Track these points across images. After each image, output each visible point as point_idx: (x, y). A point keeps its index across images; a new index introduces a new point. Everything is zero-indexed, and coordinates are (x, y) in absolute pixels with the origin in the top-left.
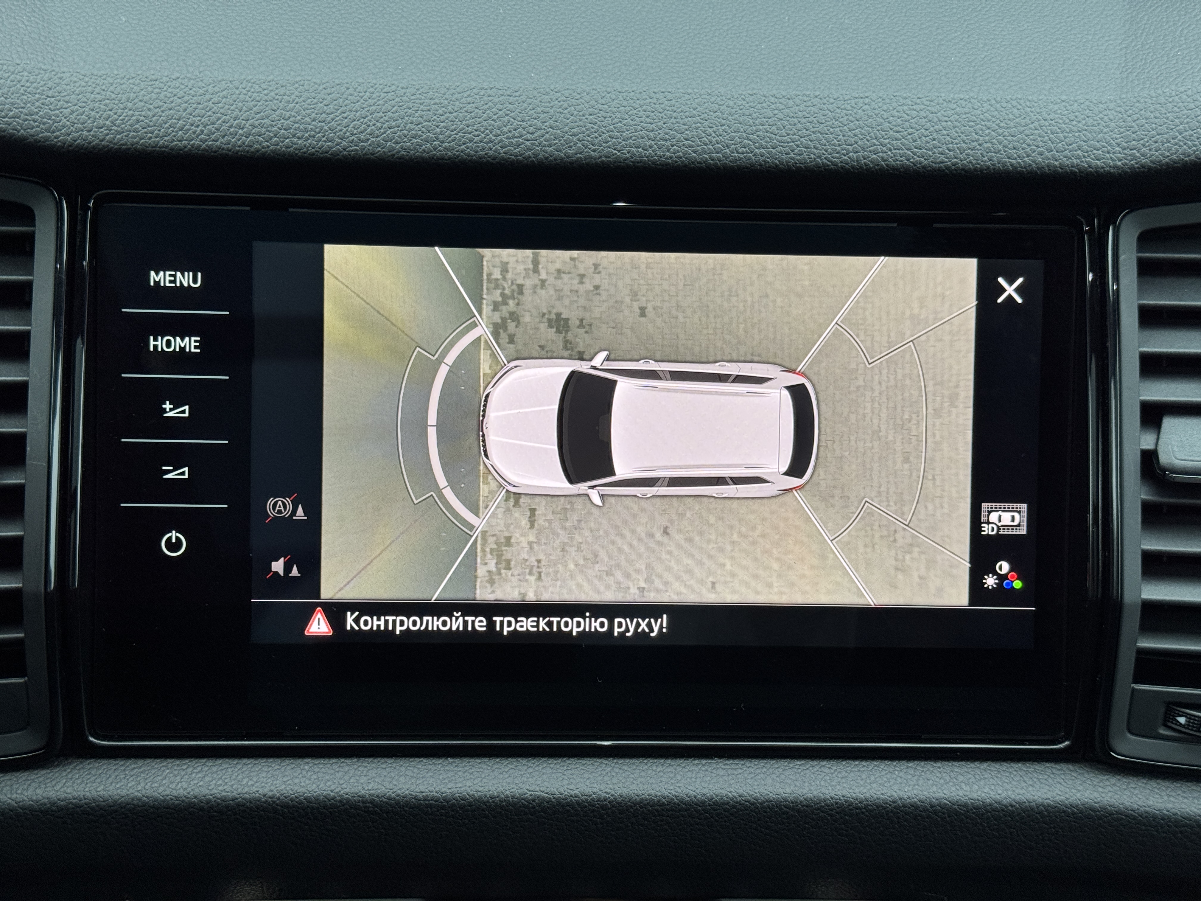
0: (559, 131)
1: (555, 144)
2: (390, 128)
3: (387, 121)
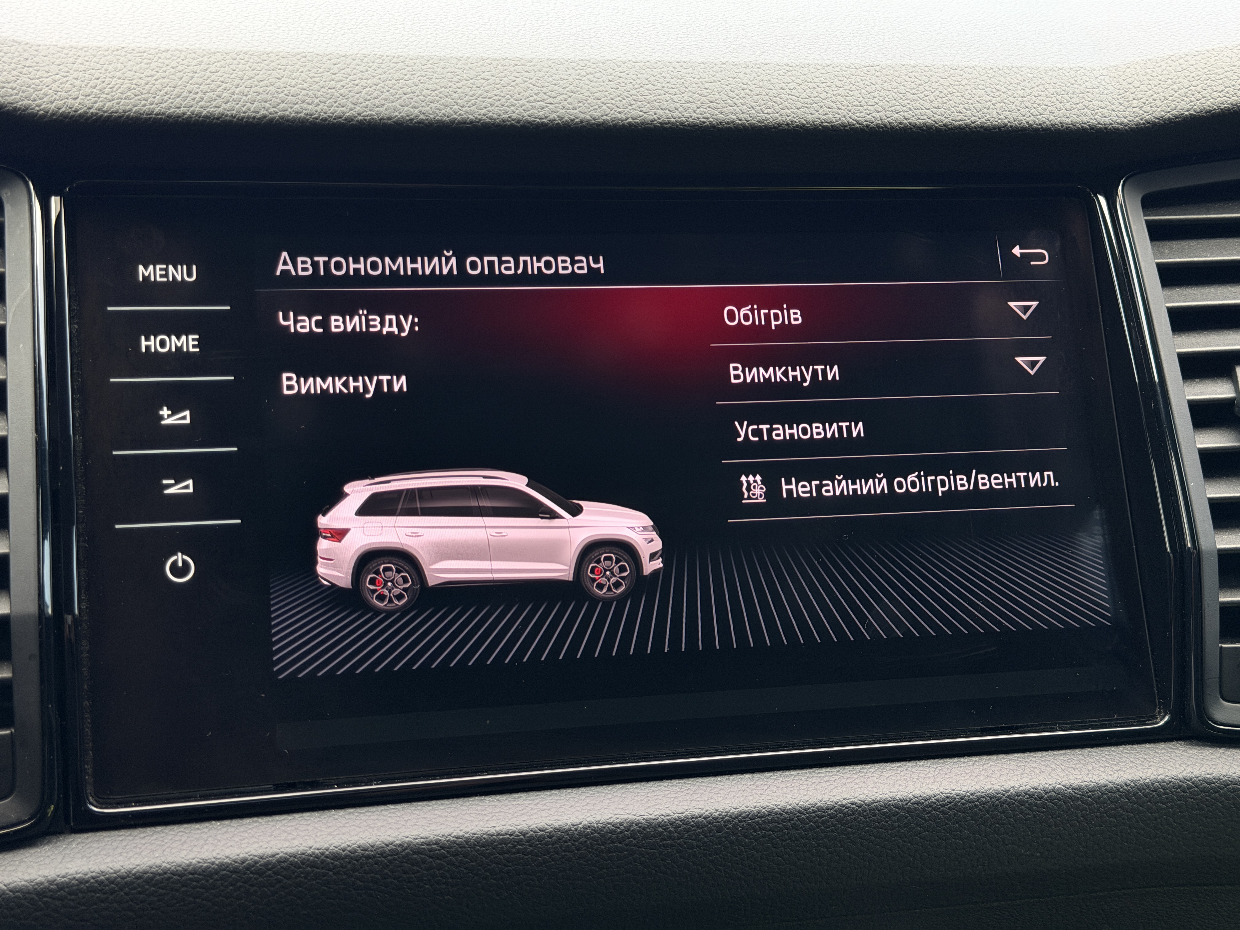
0: (581, 96)
1: (580, 107)
2: (405, 94)
3: (401, 88)
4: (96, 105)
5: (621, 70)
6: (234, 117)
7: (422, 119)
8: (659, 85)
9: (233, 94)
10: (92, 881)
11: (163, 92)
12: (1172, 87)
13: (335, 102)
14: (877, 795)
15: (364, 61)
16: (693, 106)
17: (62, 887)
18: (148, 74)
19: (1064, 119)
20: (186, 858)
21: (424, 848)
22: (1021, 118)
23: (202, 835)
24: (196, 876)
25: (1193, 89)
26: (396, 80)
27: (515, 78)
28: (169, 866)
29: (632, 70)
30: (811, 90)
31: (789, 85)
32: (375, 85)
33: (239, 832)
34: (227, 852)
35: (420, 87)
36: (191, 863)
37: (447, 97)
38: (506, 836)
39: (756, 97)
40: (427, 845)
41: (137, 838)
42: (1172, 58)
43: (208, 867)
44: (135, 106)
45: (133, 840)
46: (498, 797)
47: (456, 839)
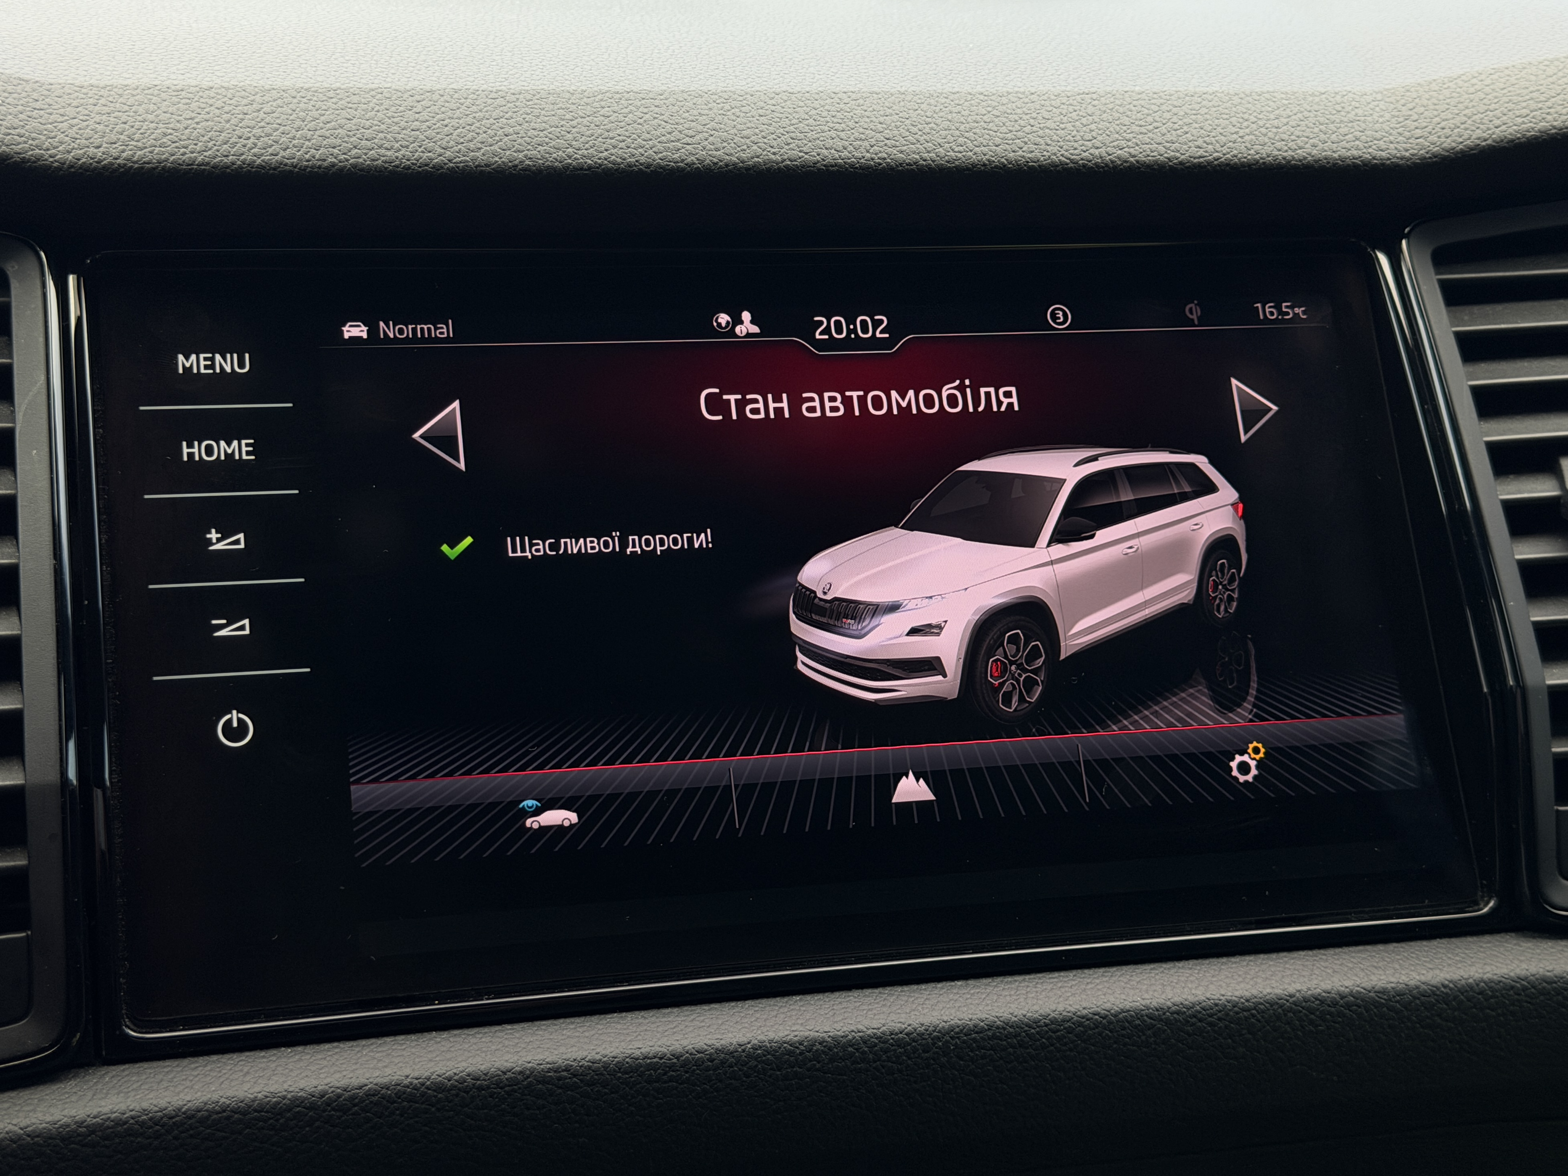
4: (124, 155)
5: (774, 103)
6: (295, 167)
7: (529, 165)
8: (822, 119)
9: (294, 138)
10: (132, 1121)
11: (206, 138)
12: (1464, 113)
13: (420, 147)
14: (1126, 1003)
15: (454, 97)
16: (866, 144)
17: (93, 1130)
18: (188, 117)
19: (1329, 153)
20: (251, 1091)
21: (550, 1076)
22: (1276, 153)
23: (269, 1064)
24: (263, 1114)
25: (1491, 114)
26: (495, 119)
27: (643, 115)
28: (228, 1102)
29: (788, 103)
30: (1013, 123)
31: (985, 118)
32: (469, 125)
33: (315, 1060)
34: (302, 1084)
35: (524, 127)
36: (256, 1097)
37: (558, 137)
38: (655, 1060)
39: (943, 133)
40: (555, 1072)
41: (186, 1069)
42: (1463, 77)
43: (279, 1103)
44: (172, 155)
45: (182, 1071)
46: (643, 1013)
47: (591, 1064)
